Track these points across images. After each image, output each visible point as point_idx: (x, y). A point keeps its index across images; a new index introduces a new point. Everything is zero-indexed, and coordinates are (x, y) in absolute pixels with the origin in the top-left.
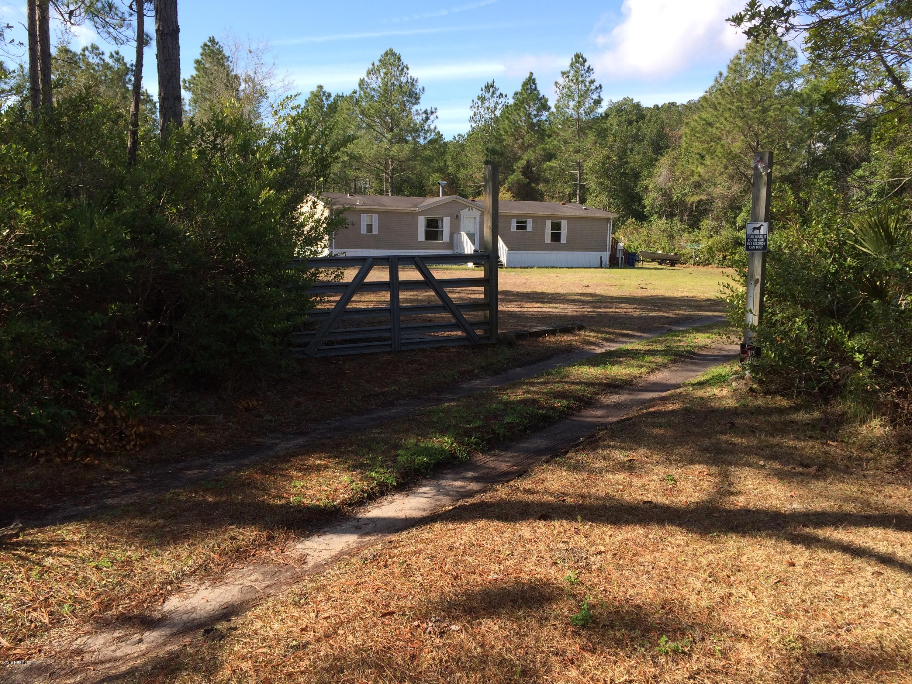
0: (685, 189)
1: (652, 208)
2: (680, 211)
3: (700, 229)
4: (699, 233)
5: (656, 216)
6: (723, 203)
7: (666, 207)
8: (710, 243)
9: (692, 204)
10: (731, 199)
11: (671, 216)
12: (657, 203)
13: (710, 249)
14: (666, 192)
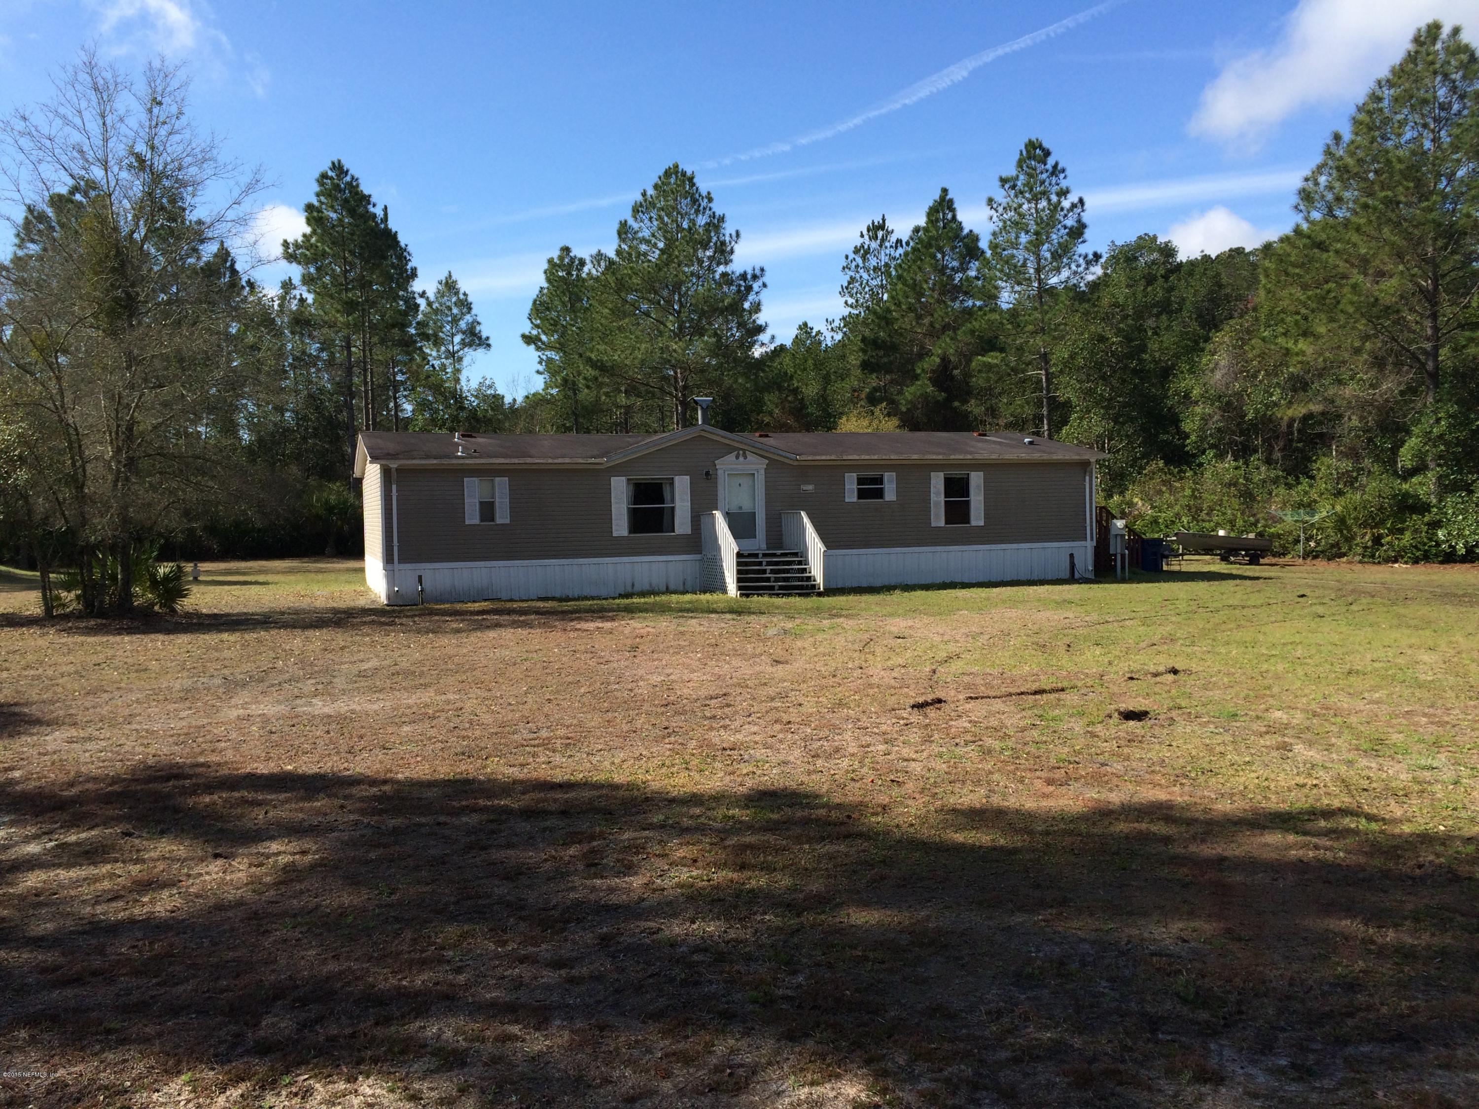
0: (1271, 395)
1: (1202, 439)
2: (1264, 441)
3: (1312, 478)
4: (1311, 486)
5: (1211, 453)
6: (1362, 418)
7: (1234, 433)
8: (1338, 508)
9: (1290, 425)
10: (1379, 409)
11: (1243, 452)
12: (1212, 425)
13: (1341, 522)
14: (1229, 403)
